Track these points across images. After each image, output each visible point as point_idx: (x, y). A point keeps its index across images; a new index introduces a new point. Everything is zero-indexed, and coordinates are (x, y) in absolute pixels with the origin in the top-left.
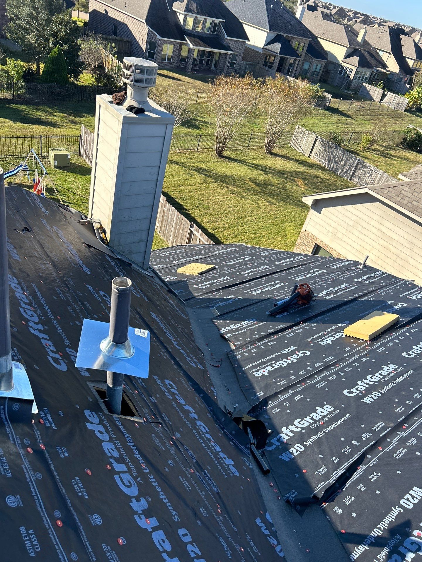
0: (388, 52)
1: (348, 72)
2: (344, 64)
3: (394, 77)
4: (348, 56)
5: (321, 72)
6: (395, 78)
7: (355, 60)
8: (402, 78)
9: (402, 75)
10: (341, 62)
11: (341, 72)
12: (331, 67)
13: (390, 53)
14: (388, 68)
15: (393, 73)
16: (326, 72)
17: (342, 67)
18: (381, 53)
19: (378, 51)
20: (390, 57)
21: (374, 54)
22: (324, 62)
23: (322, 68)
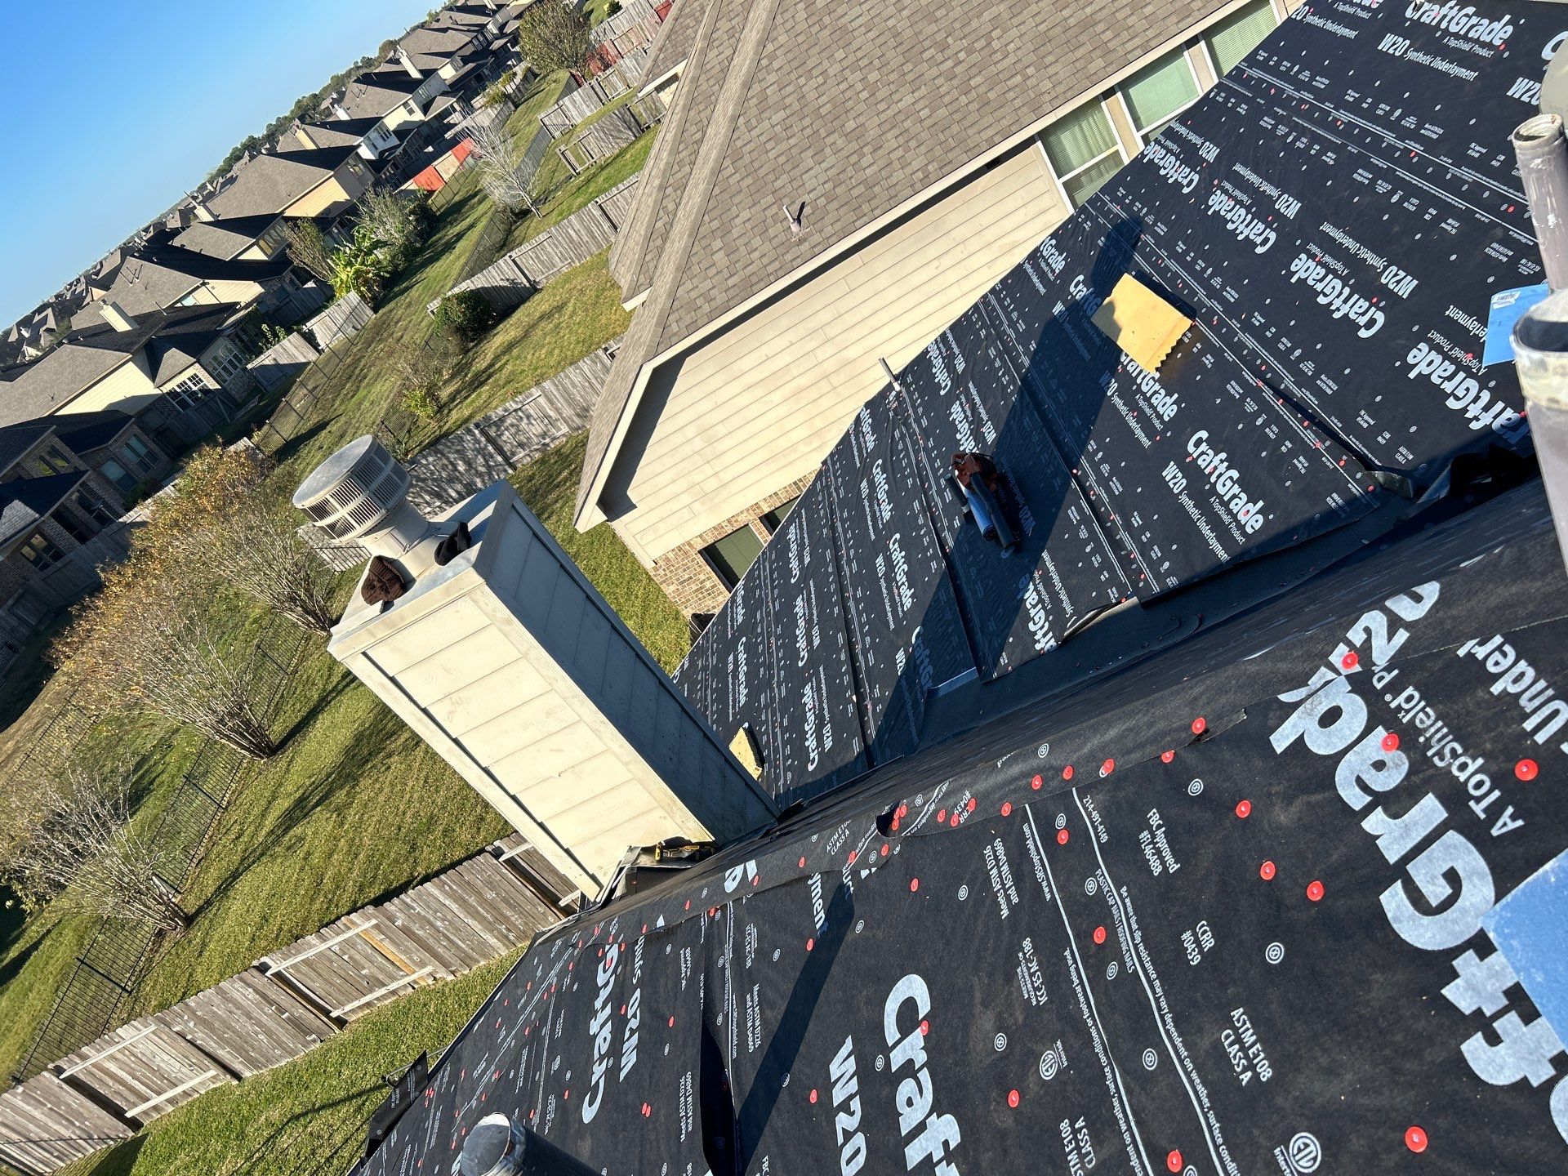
0: (198, 287)
1: (194, 388)
2: (167, 388)
3: (269, 303)
4: (152, 370)
5: (153, 446)
6: (273, 302)
7: (174, 357)
8: (283, 289)
9: (276, 284)
10: (157, 391)
11: (183, 404)
12: (154, 420)
13: (204, 284)
14: (238, 303)
15: (258, 300)
16: (160, 435)
17: (172, 393)
18: (189, 302)
19: (179, 305)
20: (213, 288)
21: (182, 315)
22: (131, 427)
23: (145, 438)
